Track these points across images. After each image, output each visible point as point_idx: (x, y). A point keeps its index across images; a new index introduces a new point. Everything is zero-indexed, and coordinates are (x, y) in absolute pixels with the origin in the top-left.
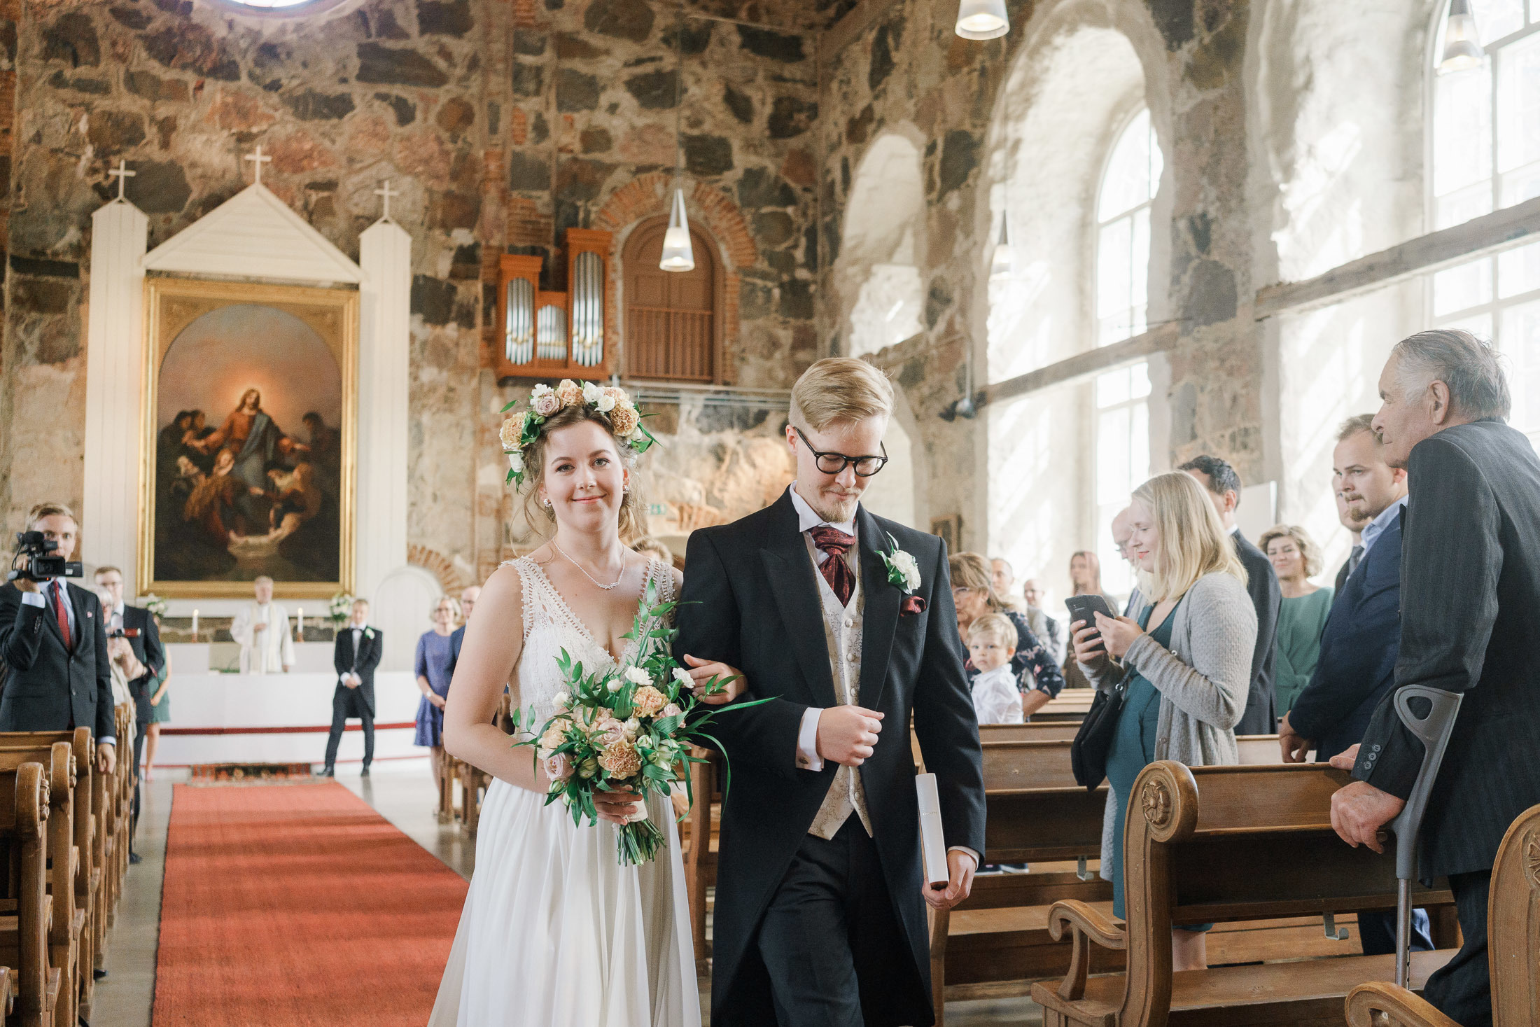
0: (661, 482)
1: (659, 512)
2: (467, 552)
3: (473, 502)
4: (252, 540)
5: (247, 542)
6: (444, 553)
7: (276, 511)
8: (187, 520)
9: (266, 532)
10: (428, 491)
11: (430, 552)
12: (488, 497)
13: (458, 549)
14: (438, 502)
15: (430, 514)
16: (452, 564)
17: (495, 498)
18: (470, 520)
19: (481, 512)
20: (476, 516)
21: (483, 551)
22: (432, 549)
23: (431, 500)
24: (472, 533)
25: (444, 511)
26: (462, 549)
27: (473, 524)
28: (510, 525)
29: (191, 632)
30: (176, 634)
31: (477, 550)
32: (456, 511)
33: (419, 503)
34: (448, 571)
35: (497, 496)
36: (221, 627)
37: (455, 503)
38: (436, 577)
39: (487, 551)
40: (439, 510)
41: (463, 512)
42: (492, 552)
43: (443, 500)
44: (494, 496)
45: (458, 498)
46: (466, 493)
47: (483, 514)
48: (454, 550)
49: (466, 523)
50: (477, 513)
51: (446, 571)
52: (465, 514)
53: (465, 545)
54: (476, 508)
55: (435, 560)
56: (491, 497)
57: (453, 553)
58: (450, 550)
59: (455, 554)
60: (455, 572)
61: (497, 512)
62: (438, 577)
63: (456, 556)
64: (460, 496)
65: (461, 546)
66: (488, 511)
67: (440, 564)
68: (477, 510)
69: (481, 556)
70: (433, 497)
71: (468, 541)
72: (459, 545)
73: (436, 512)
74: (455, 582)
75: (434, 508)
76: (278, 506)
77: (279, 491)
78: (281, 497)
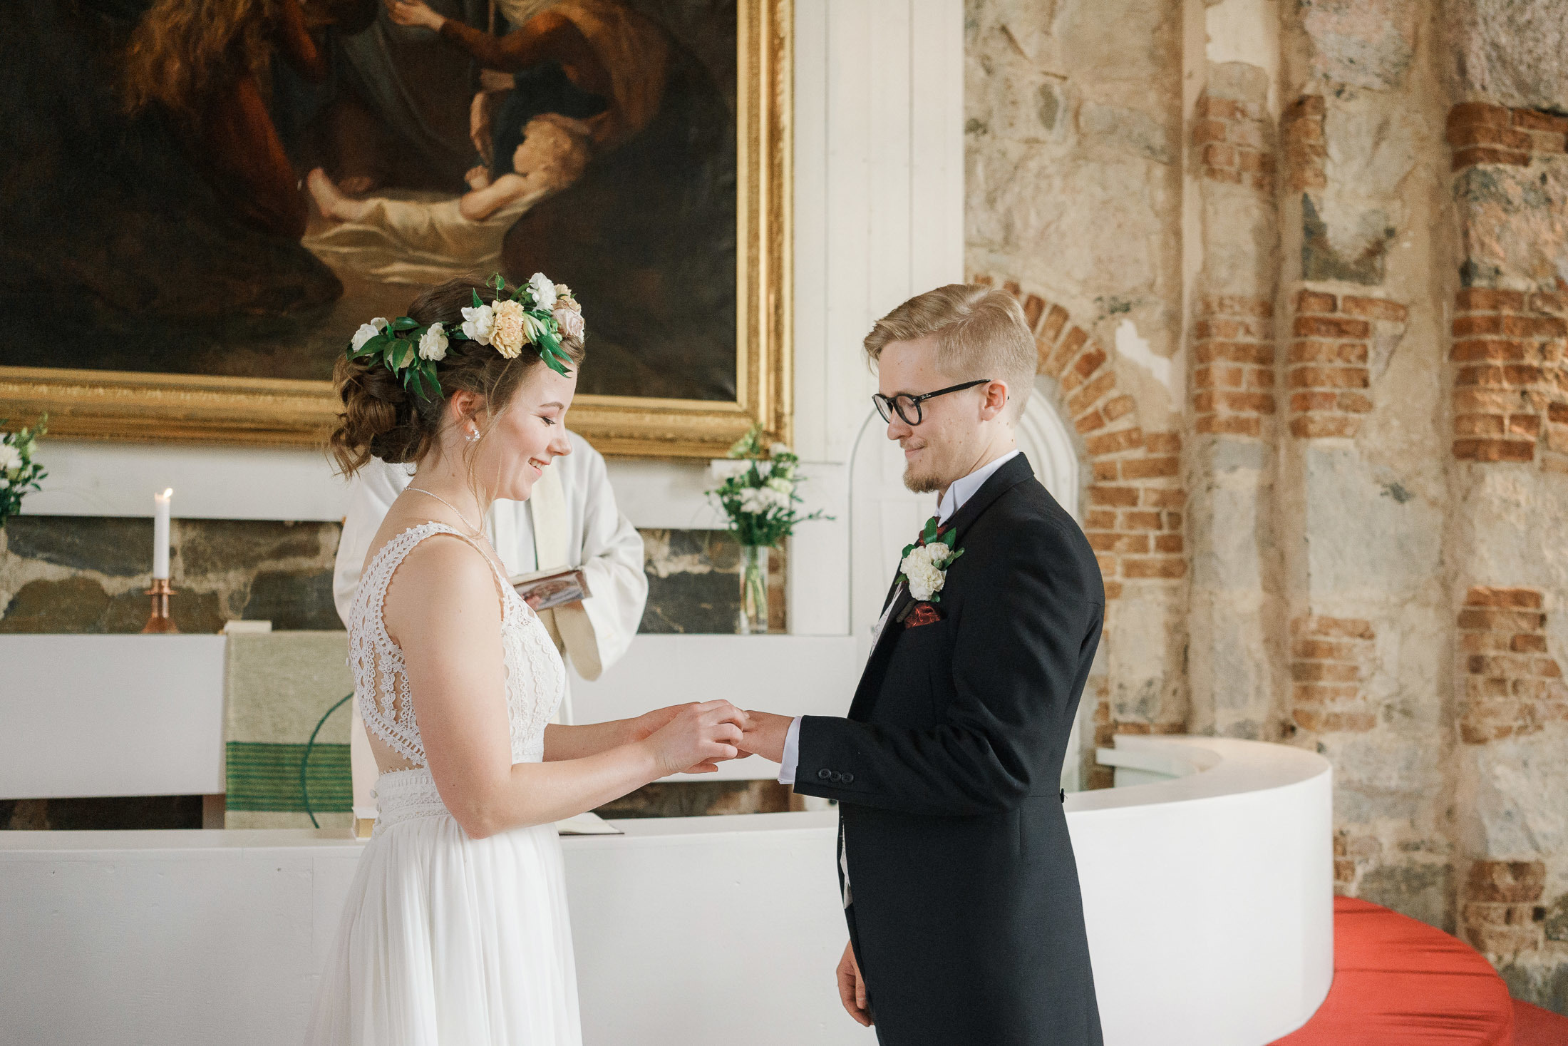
2: (1157, 313)
3: (1174, 133)
5: (378, 218)
6: (1082, 311)
7: (494, 99)
9: (460, 189)
10: (1028, 81)
11: (1036, 303)
12: (1235, 110)
13: (1125, 301)
14: (1058, 124)
15: (1033, 165)
16: (1107, 350)
17: (1257, 116)
18: (1161, 196)
19: (1205, 167)
20: (1187, 180)
21: (1221, 305)
22: (1041, 292)
23: (1034, 115)
24: (1172, 242)
25: (1080, 156)
26: (1139, 302)
27: (1176, 209)
28: (1321, 209)
29: (142, 581)
30: (94, 587)
31: (1193, 304)
32: (1119, 161)
33: (995, 123)
34: (1095, 375)
35: (1263, 108)
36: (285, 565)
37: (1113, 129)
38: (1050, 397)
39: (1231, 307)
40: (1060, 151)
41: (1140, 165)
42: (1252, 310)
43: (1077, 115)
44: (1253, 108)
45: (1125, 112)
46: (1152, 97)
47: (1212, 173)
48: (1112, 303)
49: (1152, 207)
50: (1189, 171)
51: (1087, 374)
52: (1148, 172)
53: (1151, 286)
54: (1185, 152)
55: (1051, 333)
56: (1243, 113)
57: (1113, 311)
58: (1100, 299)
59: (1117, 314)
60: (1119, 382)
61: (1267, 165)
62: (1058, 396)
63: (1120, 324)
64: (1131, 109)
65: (1134, 290)
66: (1230, 163)
67: (1067, 347)
68: (1190, 157)
69: (1210, 322)
70: (1042, 103)
71: (1160, 272)
72: (1129, 284)
73: (1053, 161)
74: (1117, 417)
75: (1044, 142)
76: (505, 81)
77: (503, 24)
78: (511, 44)
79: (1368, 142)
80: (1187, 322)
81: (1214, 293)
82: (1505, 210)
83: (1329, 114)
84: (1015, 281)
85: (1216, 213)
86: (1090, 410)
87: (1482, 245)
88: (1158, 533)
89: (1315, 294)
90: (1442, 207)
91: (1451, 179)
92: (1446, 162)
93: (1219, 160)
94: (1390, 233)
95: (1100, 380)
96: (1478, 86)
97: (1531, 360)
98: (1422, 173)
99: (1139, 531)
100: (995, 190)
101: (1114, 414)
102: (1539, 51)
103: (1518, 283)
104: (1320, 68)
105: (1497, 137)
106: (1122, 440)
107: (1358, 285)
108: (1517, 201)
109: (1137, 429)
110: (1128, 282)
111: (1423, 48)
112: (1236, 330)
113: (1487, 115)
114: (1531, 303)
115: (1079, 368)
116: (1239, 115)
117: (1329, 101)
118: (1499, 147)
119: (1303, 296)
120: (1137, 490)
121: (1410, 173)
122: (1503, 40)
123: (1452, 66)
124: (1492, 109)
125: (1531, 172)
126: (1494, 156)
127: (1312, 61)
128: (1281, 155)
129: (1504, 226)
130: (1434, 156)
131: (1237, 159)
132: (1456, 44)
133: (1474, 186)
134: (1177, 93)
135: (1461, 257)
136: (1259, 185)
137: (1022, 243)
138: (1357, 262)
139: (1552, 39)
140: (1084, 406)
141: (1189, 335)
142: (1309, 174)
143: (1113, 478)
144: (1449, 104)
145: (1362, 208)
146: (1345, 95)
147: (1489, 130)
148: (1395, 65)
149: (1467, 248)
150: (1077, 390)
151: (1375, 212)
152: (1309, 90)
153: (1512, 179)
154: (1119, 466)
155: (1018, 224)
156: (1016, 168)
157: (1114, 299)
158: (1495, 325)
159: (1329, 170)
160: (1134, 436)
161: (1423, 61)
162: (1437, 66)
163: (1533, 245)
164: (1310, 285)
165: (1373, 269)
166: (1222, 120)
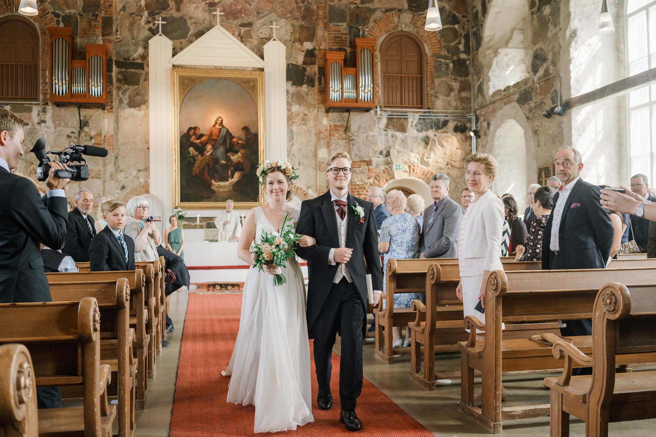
0: (400, 154)
1: (400, 168)
2: (314, 188)
3: (316, 165)
4: (222, 184)
5: (219, 184)
6: (304, 188)
7: (231, 170)
8: (193, 175)
9: (227, 180)
10: (297, 161)
11: (298, 188)
13: (310, 187)
14: (301, 165)
16: (308, 193)
18: (315, 173)
22: (299, 186)
23: (298, 165)
24: (316, 179)
25: (304, 169)
26: (312, 187)
27: (316, 175)
29: (195, 224)
30: (190, 225)
31: (318, 187)
32: (309, 169)
36: (210, 222)
37: (310, 166)
40: (301, 169)
45: (310, 163)
46: (313, 161)
48: (308, 187)
49: (313, 175)
51: (305, 196)
52: (313, 171)
53: (313, 185)
55: (300, 191)
67: (302, 193)
71: (314, 183)
72: (311, 185)
76: (232, 168)
77: (232, 162)
78: (233, 164)
80: (318, 189)
82: (357, 174)
84: (295, 185)
85: (320, 176)
93: (321, 169)
97: (360, 193)
102: (361, 154)
103: (358, 183)
125: (361, 169)
158: (355, 189)
163: (361, 178)
166: (321, 164)
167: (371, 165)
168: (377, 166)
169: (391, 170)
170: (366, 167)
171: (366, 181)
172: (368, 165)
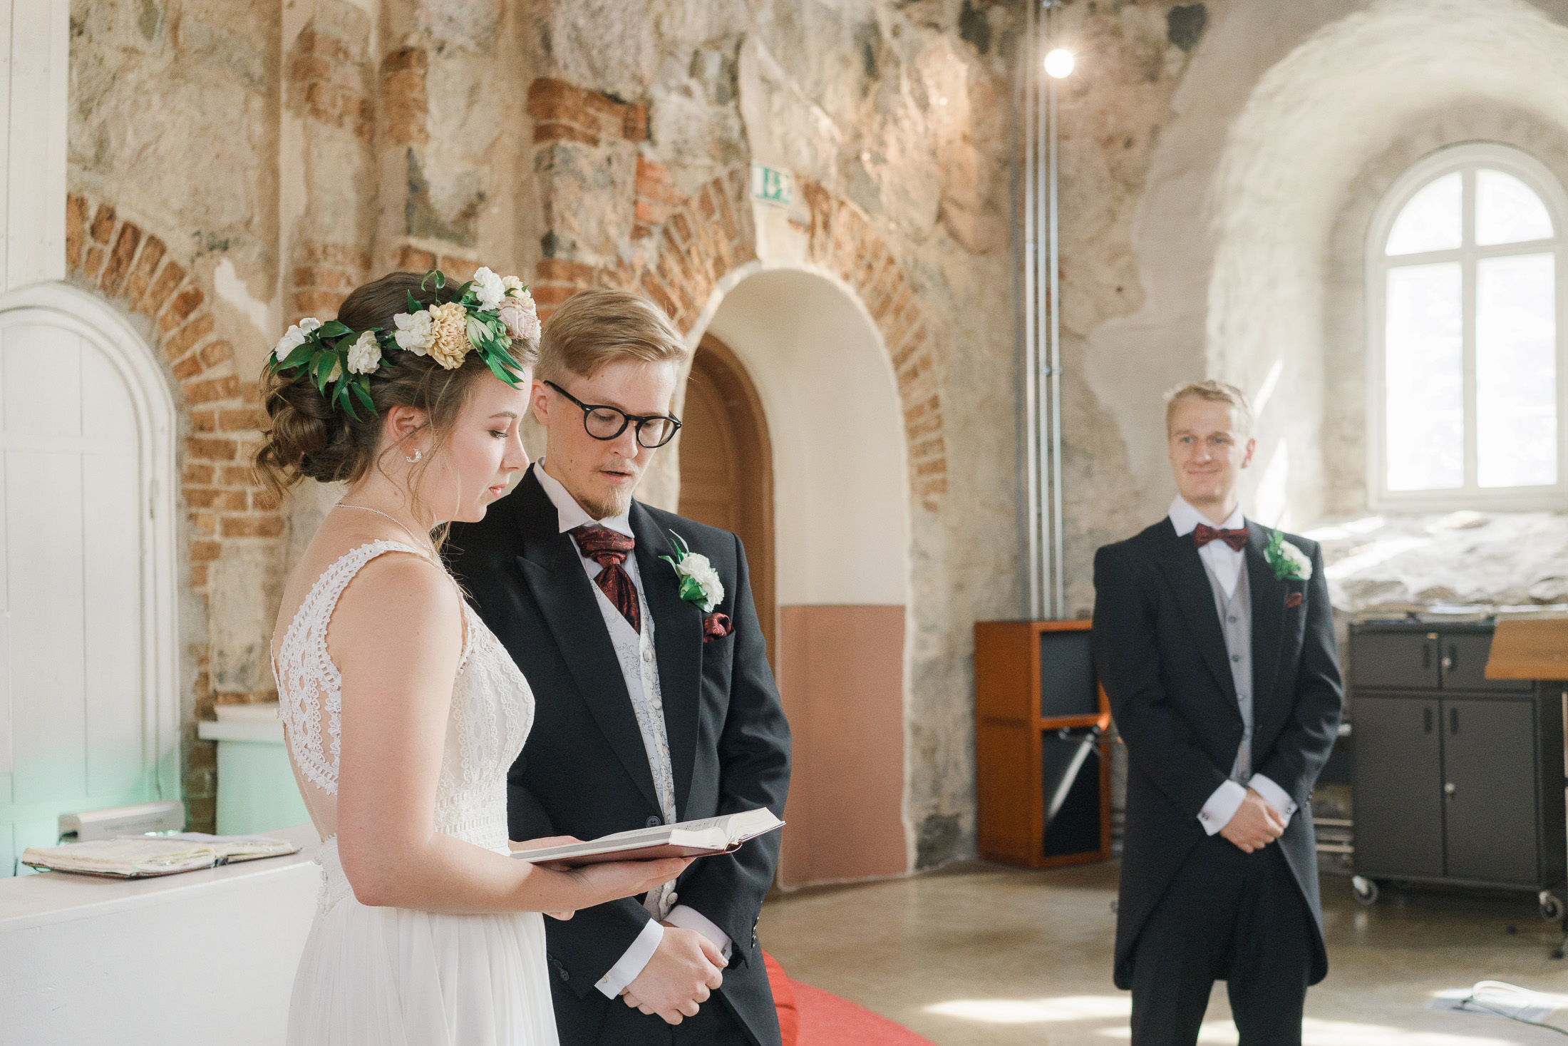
0: (777, 101)
1: (777, 195)
2: (253, 252)
3: (272, 62)
6: (180, 245)
11: (132, 233)
12: (339, 50)
13: (223, 238)
14: (156, 34)
15: (131, 77)
16: (205, 291)
17: (358, 59)
18: (259, 129)
19: (309, 106)
20: (286, 117)
21: (325, 251)
22: (137, 220)
23: (133, 22)
24: (269, 181)
25: (177, 74)
26: (237, 241)
27: (272, 146)
28: (424, 166)
31: (292, 248)
32: (217, 86)
33: (92, 24)
34: (192, 316)
35: (364, 52)
37: (212, 49)
38: (147, 338)
39: (335, 256)
40: (159, 66)
41: (239, 93)
42: (353, 260)
43: (175, 28)
44: (355, 50)
45: (225, 34)
46: (251, 22)
47: (316, 112)
48: (211, 239)
49: (249, 139)
50: (288, 107)
51: (185, 315)
52: (247, 101)
53: (248, 224)
54: (284, 85)
55: (147, 267)
56: (346, 54)
57: (212, 248)
58: (198, 233)
59: (216, 252)
60: (216, 325)
61: (366, 111)
62: (155, 337)
63: (219, 263)
64: (231, 32)
65: (231, 227)
66: (334, 105)
67: (163, 284)
68: (289, 90)
69: (315, 270)
70: (142, 10)
71: (257, 211)
72: (225, 220)
73: (151, 75)
74: (215, 363)
75: (144, 54)
79: (462, 102)
80: (284, 266)
81: (318, 240)
82: (581, 188)
83: (431, 68)
84: (111, 205)
85: (320, 156)
86: (188, 354)
87: (563, 219)
88: (255, 489)
89: (418, 252)
90: (524, 176)
91: (535, 150)
92: (528, 133)
93: (324, 99)
94: (481, 196)
95: (197, 321)
96: (561, 63)
98: (507, 141)
99: (236, 487)
100: (90, 99)
101: (212, 359)
102: (608, 38)
103: (589, 258)
104: (423, 21)
105: (574, 117)
106: (219, 388)
107: (454, 245)
108: (590, 179)
109: (235, 377)
110: (227, 217)
111: (510, 16)
112: (338, 280)
113: (567, 94)
114: (599, 278)
115: (175, 307)
116: (341, 56)
117: (432, 56)
118: (576, 126)
119: (406, 252)
120: (235, 443)
121: (497, 139)
122: (581, 22)
123: (536, 40)
124: (571, 89)
125: (600, 152)
126: (571, 133)
127: (417, 12)
128: (379, 103)
129: (580, 201)
130: (518, 126)
131: (340, 102)
132: (540, 20)
133: (557, 161)
134: (276, 21)
135: (542, 229)
136: (359, 131)
137: (116, 164)
138: (455, 222)
139: (618, 28)
140: (182, 350)
141: (286, 281)
142: (413, 128)
143: (211, 429)
144: (532, 77)
145: (458, 169)
146: (445, 52)
147: (567, 109)
148: (486, 29)
149: (549, 220)
150: (174, 332)
151: (468, 174)
152: (412, 42)
153: (586, 158)
154: (217, 417)
155: (114, 143)
156: (114, 78)
157: (212, 234)
159: (430, 127)
160: (232, 384)
161: (509, 29)
162: (521, 37)
163: (601, 223)
164: (414, 241)
165: (467, 231)
166: (327, 58)
167: (649, 136)
168: (679, 152)
169: (740, 197)
170: (626, 147)
171: (624, 244)
172: (629, 131)
